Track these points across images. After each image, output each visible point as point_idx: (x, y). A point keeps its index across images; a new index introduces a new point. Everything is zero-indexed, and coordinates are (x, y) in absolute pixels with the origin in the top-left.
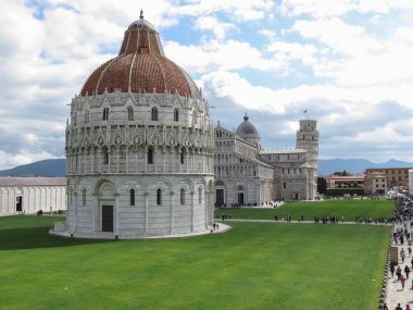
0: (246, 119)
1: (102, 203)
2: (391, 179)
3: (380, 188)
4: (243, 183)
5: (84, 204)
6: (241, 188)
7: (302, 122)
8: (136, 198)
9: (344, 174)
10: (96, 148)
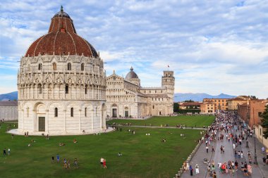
0: (132, 69)
1: (39, 116)
2: (217, 105)
3: (210, 109)
4: (128, 106)
5: (28, 116)
6: (126, 108)
7: (164, 72)
8: (58, 113)
9: (190, 101)
10: (35, 84)
